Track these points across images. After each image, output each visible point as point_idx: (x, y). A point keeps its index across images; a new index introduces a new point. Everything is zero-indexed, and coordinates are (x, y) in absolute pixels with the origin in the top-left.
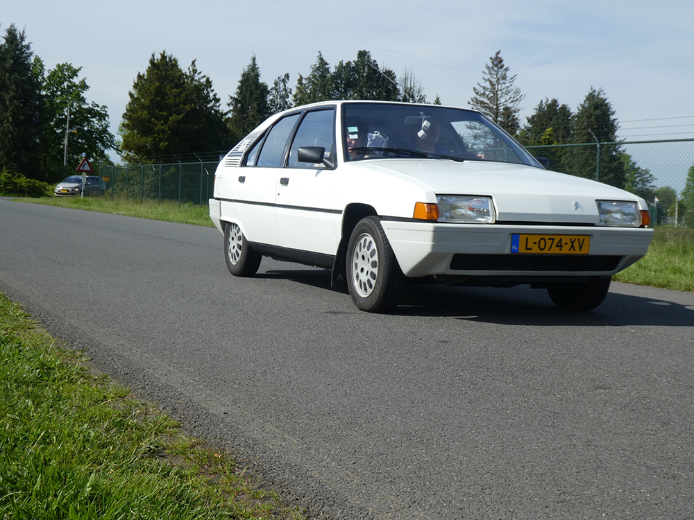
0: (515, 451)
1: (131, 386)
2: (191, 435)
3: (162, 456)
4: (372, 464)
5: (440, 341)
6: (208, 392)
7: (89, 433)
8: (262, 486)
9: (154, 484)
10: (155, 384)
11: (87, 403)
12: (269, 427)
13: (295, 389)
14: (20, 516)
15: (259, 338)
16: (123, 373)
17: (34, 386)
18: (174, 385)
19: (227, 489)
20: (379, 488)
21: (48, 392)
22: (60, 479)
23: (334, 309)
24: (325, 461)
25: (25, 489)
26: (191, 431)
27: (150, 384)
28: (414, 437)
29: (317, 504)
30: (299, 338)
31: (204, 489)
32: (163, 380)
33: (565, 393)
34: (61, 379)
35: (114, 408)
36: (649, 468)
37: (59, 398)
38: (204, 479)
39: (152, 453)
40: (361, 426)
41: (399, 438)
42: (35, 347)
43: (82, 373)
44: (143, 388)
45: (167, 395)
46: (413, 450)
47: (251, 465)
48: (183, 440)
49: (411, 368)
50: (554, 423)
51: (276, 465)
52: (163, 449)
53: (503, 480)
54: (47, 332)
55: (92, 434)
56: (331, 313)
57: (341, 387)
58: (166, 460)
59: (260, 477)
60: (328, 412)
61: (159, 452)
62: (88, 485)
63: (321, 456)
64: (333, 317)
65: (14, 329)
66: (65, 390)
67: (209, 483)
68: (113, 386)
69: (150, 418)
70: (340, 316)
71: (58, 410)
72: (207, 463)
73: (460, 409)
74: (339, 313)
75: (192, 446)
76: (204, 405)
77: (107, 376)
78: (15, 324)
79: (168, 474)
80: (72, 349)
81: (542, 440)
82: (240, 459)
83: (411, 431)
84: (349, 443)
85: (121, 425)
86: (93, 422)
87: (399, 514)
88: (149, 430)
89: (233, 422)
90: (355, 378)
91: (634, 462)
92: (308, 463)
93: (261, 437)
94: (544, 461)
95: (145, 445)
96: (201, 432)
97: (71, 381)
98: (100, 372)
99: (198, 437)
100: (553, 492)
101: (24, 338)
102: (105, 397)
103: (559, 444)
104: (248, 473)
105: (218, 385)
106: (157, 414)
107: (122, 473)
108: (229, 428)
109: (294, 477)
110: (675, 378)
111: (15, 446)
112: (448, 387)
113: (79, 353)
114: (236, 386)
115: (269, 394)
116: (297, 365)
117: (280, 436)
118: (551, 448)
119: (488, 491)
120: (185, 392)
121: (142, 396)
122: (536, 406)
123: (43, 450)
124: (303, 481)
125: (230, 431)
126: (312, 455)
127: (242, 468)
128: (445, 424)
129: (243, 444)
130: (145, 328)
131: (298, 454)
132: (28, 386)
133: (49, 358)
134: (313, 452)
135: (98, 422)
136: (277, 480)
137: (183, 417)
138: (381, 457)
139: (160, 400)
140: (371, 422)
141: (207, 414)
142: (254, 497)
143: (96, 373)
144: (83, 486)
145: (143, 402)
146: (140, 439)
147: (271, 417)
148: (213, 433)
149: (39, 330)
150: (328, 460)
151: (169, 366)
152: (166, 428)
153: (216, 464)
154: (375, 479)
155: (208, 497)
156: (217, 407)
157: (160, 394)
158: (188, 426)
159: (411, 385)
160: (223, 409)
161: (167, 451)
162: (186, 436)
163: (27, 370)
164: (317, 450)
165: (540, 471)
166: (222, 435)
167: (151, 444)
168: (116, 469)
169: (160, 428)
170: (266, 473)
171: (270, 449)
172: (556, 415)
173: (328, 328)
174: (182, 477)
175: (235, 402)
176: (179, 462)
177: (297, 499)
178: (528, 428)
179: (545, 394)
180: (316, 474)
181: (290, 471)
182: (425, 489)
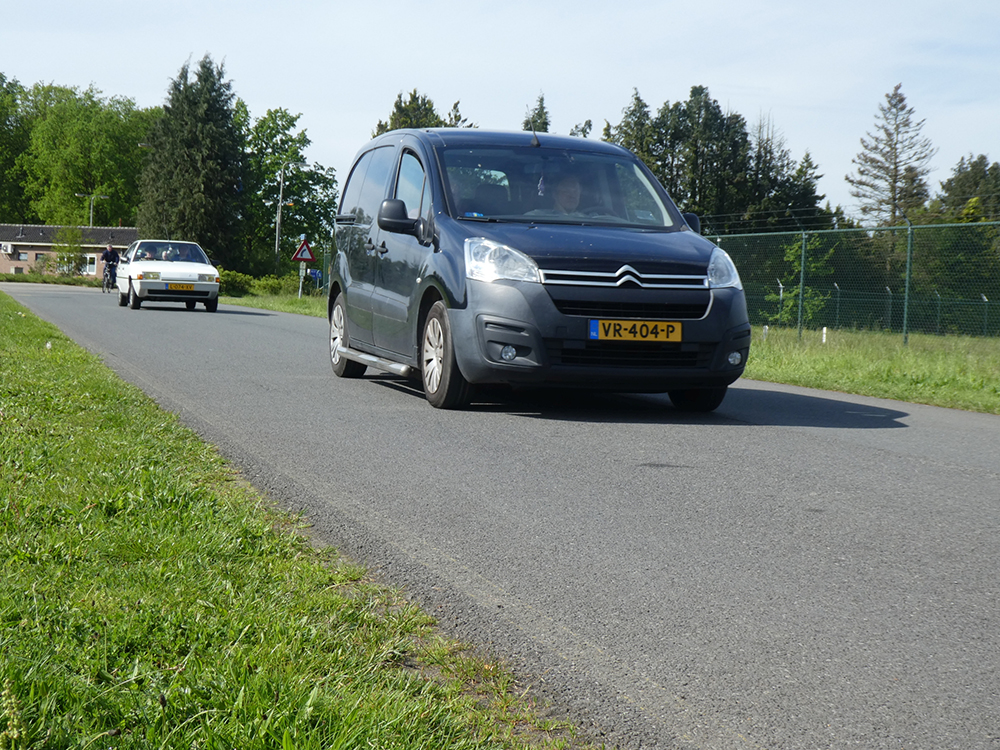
0: (923, 674)
1: (367, 565)
2: (451, 637)
3: (411, 666)
4: (711, 686)
5: (810, 510)
6: (475, 576)
7: (310, 630)
8: (552, 714)
9: (400, 706)
10: (401, 562)
11: (306, 587)
12: (562, 628)
13: (599, 574)
14: (215, 744)
15: (546, 499)
16: (355, 546)
17: (234, 561)
18: (427, 565)
19: (503, 717)
20: (721, 721)
21: (253, 571)
22: (271, 693)
23: (654, 460)
24: (643, 679)
25: (222, 706)
26: (452, 632)
27: (393, 562)
28: (773, 648)
29: (632, 743)
30: (604, 501)
31: (470, 715)
32: (412, 557)
34: (271, 553)
35: (344, 596)
37: (267, 579)
38: (469, 700)
39: (399, 661)
40: (694, 631)
41: (751, 649)
42: (236, 506)
43: (299, 545)
44: (384, 568)
45: (417, 578)
46: (772, 668)
47: (536, 683)
48: (440, 643)
49: (768, 547)
50: (982, 634)
51: (572, 684)
52: (412, 656)
53: (905, 717)
54: (252, 485)
55: (314, 631)
56: (651, 465)
57: (665, 574)
58: (416, 672)
59: (549, 700)
60: (647, 609)
61: (407, 660)
62: (308, 703)
63: (636, 673)
64: (654, 471)
65: (207, 480)
66: (276, 567)
67: (477, 706)
68: (342, 565)
69: (394, 611)
70: (664, 470)
71: (267, 597)
72: (473, 677)
73: (840, 609)
74: (662, 466)
75: (453, 653)
76: (469, 594)
77: (333, 550)
78: (208, 473)
79: (419, 692)
80: (286, 510)
81: (964, 658)
82: (520, 674)
83: (768, 640)
84: (677, 654)
85: (354, 619)
86: (315, 614)
88: (393, 628)
89: (511, 620)
90: (685, 561)
92: (618, 681)
93: (550, 643)
94: (968, 691)
95: (386, 649)
96: (465, 633)
97: (284, 555)
98: (324, 545)
99: (460, 640)
100: (981, 737)
101: (220, 493)
102: (331, 579)
103: (990, 665)
104: (532, 694)
105: (490, 566)
106: (404, 606)
107: (356, 688)
108: (505, 628)
109: (597, 702)
111: (209, 645)
112: (823, 578)
113: (295, 517)
114: (514, 568)
115: (561, 581)
116: (601, 540)
117: (578, 642)
118: (978, 671)
119: (883, 732)
120: (443, 575)
121: (382, 579)
122: (955, 609)
123: (246, 652)
124: (610, 708)
125: (506, 632)
126: (624, 671)
127: (524, 687)
128: (819, 632)
129: (525, 651)
130: (386, 483)
131: (603, 668)
132: (226, 561)
133: (254, 523)
134: (625, 665)
135: (321, 614)
136: (575, 704)
137: (440, 610)
138: (724, 676)
139: (407, 586)
140: (710, 626)
141: (474, 608)
142: (541, 729)
143: (319, 545)
144: (301, 705)
145: (384, 588)
146: (379, 640)
147: (564, 614)
148: (483, 635)
149: (241, 483)
150: (647, 679)
151: (420, 536)
152: (415, 625)
153: (487, 679)
154: (715, 709)
155: (474, 726)
156: (487, 597)
157: (407, 577)
158: (446, 624)
159: (769, 572)
160: (497, 601)
161: (418, 659)
162: (445, 638)
163: (226, 539)
164: (631, 663)
165: (962, 705)
166: (495, 638)
167: (395, 648)
168: (346, 682)
169: (408, 626)
170: (558, 694)
171: (563, 660)
172: (986, 622)
173: (647, 487)
174: (438, 696)
175: (514, 590)
176: (435, 674)
177: (602, 734)
178: (944, 640)
179: (969, 591)
180: (629, 698)
181: (592, 693)
182: (788, 725)
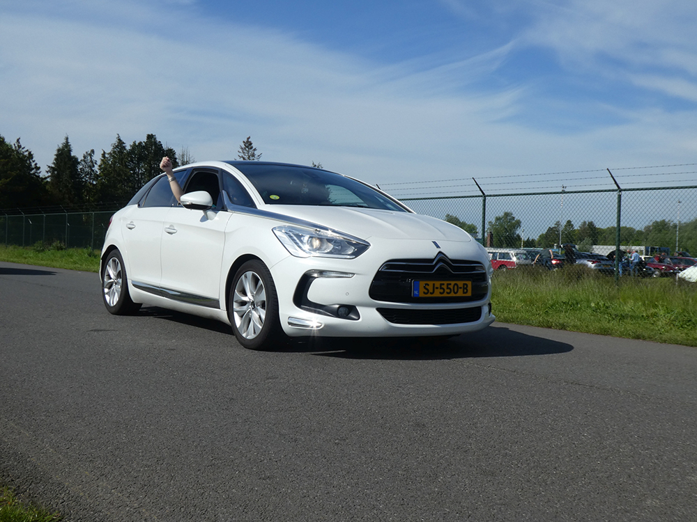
0: (192, 430)
4: (81, 448)
5: (169, 349)
12: (11, 424)
13: (43, 393)
15: (29, 353)
20: (79, 466)
23: (98, 327)
24: (46, 448)
28: (122, 424)
29: (27, 483)
30: (62, 352)
33: (244, 383)
36: (281, 435)
40: (84, 418)
41: (110, 426)
46: (117, 435)
50: (228, 407)
51: (5, 455)
53: (174, 453)
56: (95, 330)
57: (80, 389)
60: (63, 409)
63: (44, 445)
64: (96, 334)
70: (101, 333)
73: (164, 400)
74: (101, 331)
81: (215, 420)
83: (121, 420)
84: (70, 432)
87: (87, 485)
90: (94, 381)
91: (273, 432)
92: (31, 451)
94: (210, 436)
100: (208, 459)
103: (226, 422)
109: (16, 463)
110: (323, 369)
112: (162, 384)
115: (20, 398)
116: (52, 373)
117: (17, 431)
118: (219, 425)
119: (161, 462)
122: (220, 395)
124: (21, 466)
126: (37, 444)
128: (149, 413)
131: (26, 444)
134: (39, 442)
138: (91, 442)
140: (93, 415)
147: (15, 416)
150: (48, 447)
154: (79, 460)
159: (135, 384)
164: (42, 440)
165: (204, 443)
171: (5, 442)
172: (232, 400)
173: (88, 343)
177: (13, 481)
178: (209, 411)
179: (230, 385)
180: (34, 460)
181: (15, 459)
182: (114, 464)
